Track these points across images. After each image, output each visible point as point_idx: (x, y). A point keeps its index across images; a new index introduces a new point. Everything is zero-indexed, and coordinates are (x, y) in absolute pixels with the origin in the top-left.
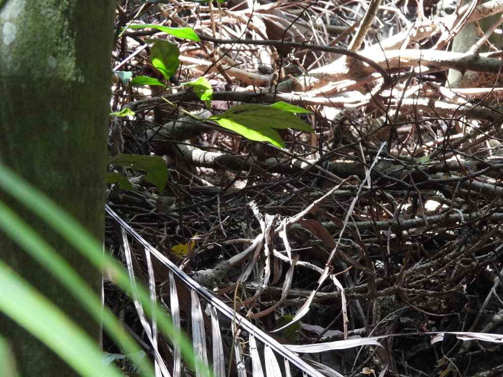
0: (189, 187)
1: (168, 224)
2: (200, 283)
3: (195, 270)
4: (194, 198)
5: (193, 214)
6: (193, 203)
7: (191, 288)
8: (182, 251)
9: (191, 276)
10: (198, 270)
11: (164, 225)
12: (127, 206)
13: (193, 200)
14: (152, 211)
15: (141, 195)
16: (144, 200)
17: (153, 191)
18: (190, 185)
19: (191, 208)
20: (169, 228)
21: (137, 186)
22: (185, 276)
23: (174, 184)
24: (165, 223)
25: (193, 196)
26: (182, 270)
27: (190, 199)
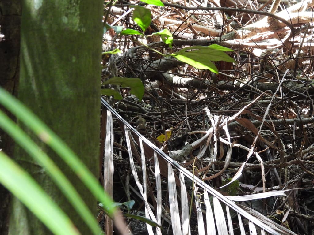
0: (170, 100)
1: (156, 123)
2: (173, 159)
3: (170, 151)
4: (172, 106)
5: (171, 116)
6: (171, 109)
7: (168, 162)
8: (164, 139)
9: (168, 154)
10: (172, 151)
11: (154, 123)
12: (131, 112)
13: (171, 108)
14: (145, 115)
15: (139, 105)
16: (140, 108)
17: (148, 102)
18: (171, 99)
19: (169, 112)
20: (157, 125)
21: (137, 100)
22: (164, 154)
23: (159, 97)
24: (155, 122)
25: (171, 105)
26: (162, 151)
27: (170, 107)
